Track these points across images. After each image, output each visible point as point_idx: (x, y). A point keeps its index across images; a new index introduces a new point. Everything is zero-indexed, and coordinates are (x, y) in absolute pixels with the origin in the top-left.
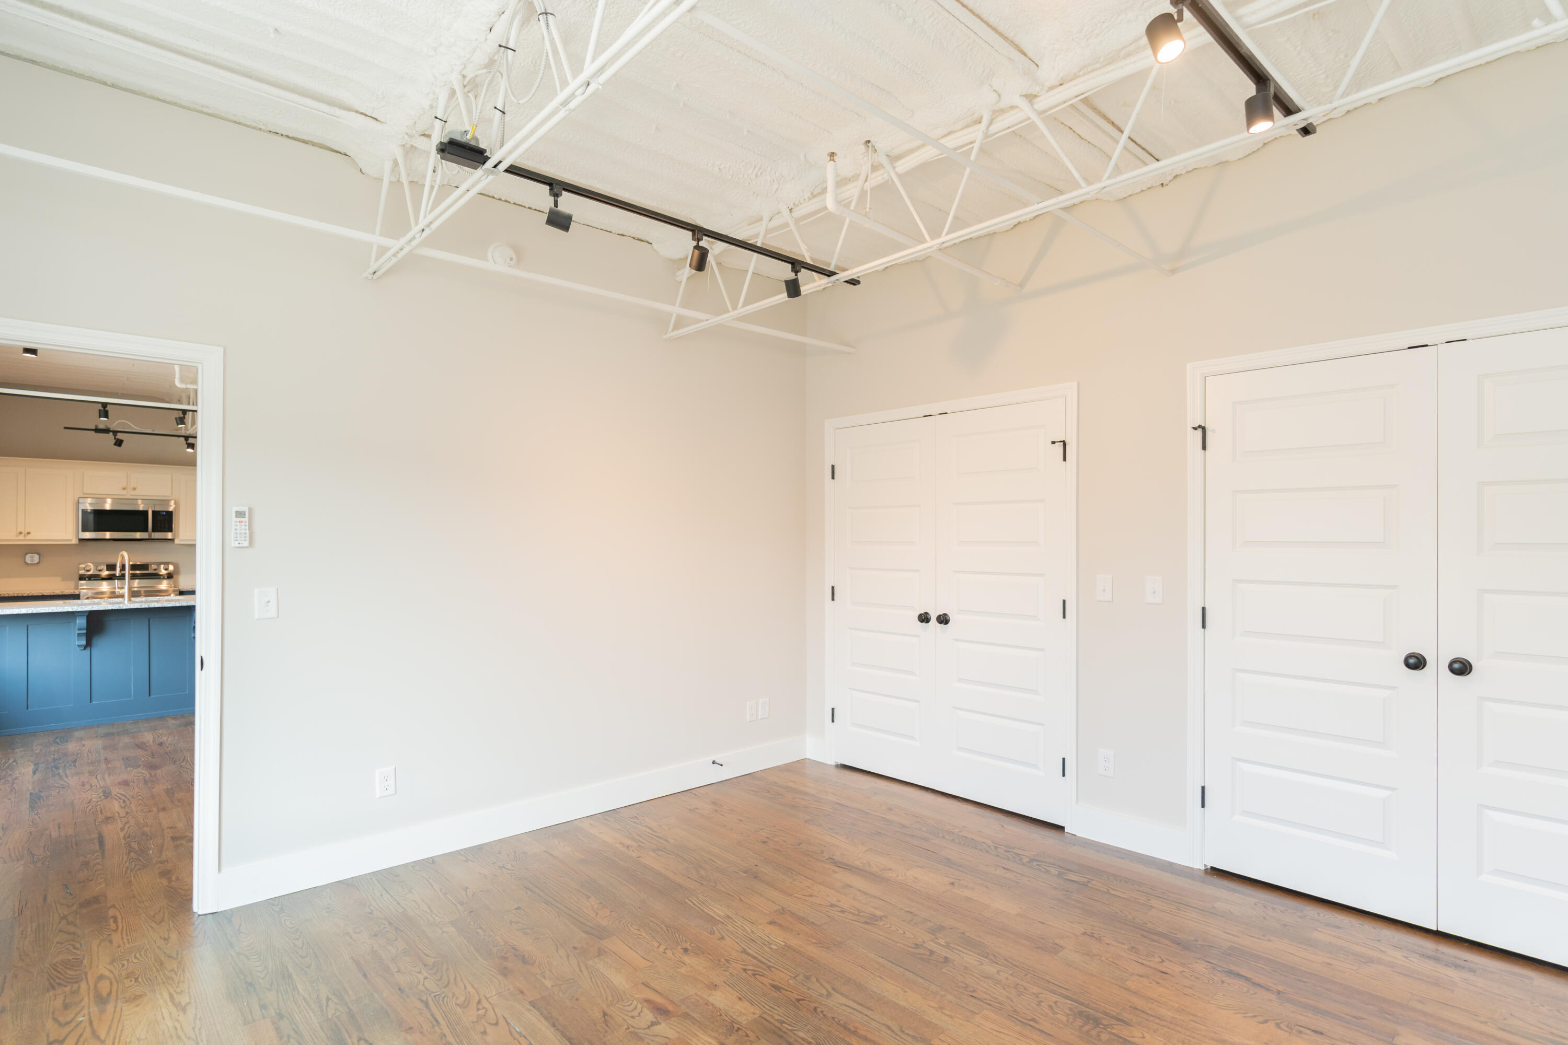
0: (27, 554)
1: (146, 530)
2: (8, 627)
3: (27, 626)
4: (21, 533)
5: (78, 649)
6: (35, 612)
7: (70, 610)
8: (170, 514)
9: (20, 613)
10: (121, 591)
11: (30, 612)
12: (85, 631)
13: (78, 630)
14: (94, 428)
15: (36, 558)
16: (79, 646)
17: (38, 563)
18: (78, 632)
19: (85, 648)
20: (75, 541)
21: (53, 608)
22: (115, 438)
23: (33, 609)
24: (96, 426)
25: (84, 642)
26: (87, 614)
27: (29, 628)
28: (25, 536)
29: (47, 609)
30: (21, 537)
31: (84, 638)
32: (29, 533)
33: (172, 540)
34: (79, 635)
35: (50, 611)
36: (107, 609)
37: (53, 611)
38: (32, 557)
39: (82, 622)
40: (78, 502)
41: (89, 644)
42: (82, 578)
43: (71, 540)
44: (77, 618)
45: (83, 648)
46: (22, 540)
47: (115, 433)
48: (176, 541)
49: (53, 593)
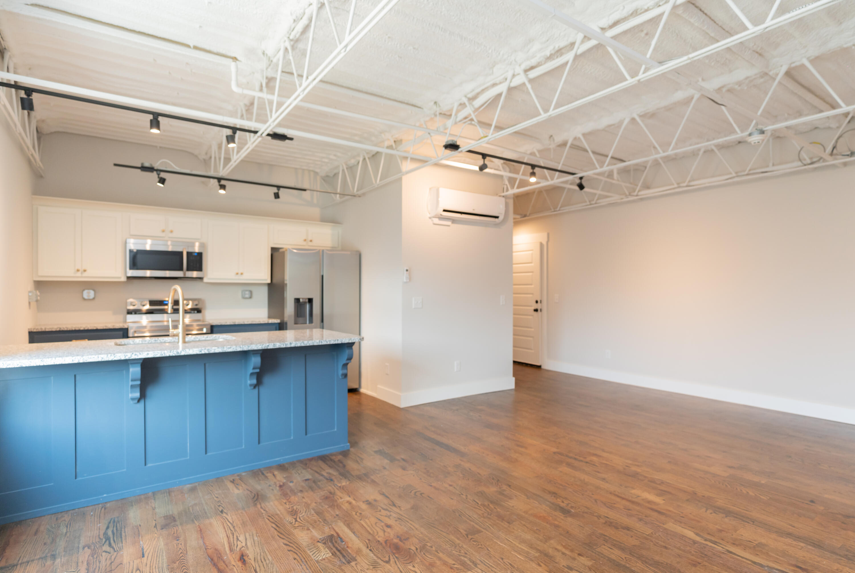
0: (84, 290)
1: (181, 269)
2: (52, 377)
3: (75, 376)
4: (78, 270)
5: (132, 402)
6: (81, 361)
7: (123, 358)
8: (200, 255)
9: (64, 363)
10: (175, 332)
11: (76, 361)
12: (139, 383)
13: (132, 380)
14: (140, 166)
15: (92, 294)
16: (133, 399)
17: (94, 299)
18: (131, 383)
19: (139, 401)
20: (124, 279)
21: (102, 356)
22: (159, 177)
23: (79, 357)
24: (142, 164)
25: (137, 395)
26: (141, 361)
27: (78, 378)
28: (82, 273)
29: (96, 357)
30: (79, 274)
31: (138, 390)
32: (85, 271)
33: (201, 279)
34: (132, 386)
35: (100, 359)
36: (163, 355)
37: (103, 360)
38: (89, 293)
39: (136, 371)
40: (126, 243)
41: (143, 396)
42: (130, 312)
43: (120, 278)
44: (130, 366)
45: (136, 401)
46: (79, 277)
47: (159, 171)
48: (205, 280)
49: (106, 326)
